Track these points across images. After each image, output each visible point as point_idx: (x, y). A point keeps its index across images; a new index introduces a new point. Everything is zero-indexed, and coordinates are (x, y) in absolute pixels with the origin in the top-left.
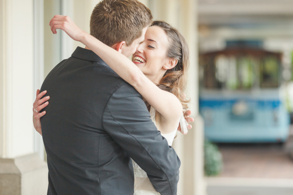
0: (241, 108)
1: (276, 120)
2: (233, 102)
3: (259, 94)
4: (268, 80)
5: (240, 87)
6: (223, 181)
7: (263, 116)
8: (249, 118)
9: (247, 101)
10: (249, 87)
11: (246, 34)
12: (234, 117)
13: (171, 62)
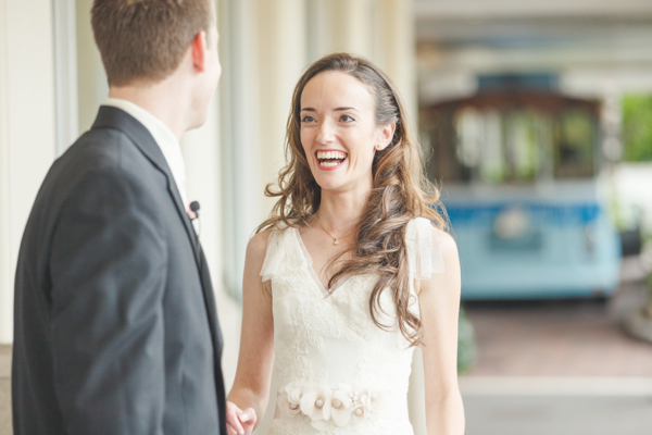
0: (514, 223)
1: (589, 249)
2: (497, 210)
4: (572, 161)
5: (511, 177)
7: (563, 239)
8: (531, 245)
10: (531, 178)
11: (521, 60)
12: (498, 244)
13: (385, 132)
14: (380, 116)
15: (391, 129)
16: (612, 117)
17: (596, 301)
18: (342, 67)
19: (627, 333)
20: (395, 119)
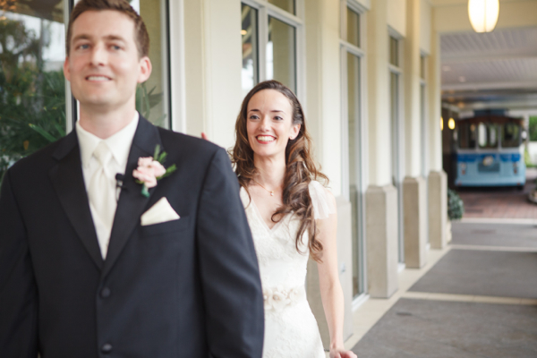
0: (488, 161)
1: (516, 171)
2: (484, 156)
3: (501, 151)
4: (511, 140)
5: (488, 145)
6: (469, 220)
7: (506, 167)
8: (495, 169)
9: (493, 156)
10: (495, 146)
11: (494, 105)
12: (483, 168)
13: (295, 129)
14: (294, 119)
15: (298, 128)
16: (526, 124)
17: (519, 187)
18: (275, 88)
19: (529, 201)
20: (300, 122)
